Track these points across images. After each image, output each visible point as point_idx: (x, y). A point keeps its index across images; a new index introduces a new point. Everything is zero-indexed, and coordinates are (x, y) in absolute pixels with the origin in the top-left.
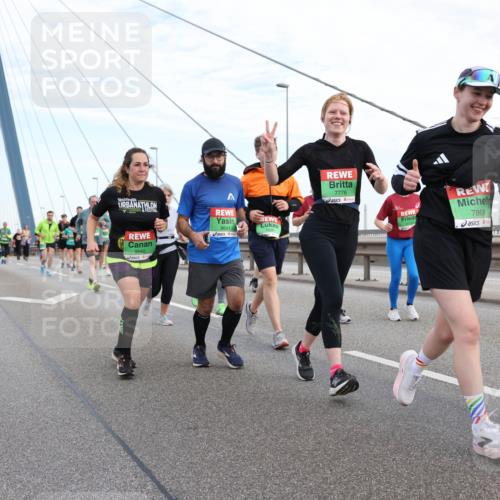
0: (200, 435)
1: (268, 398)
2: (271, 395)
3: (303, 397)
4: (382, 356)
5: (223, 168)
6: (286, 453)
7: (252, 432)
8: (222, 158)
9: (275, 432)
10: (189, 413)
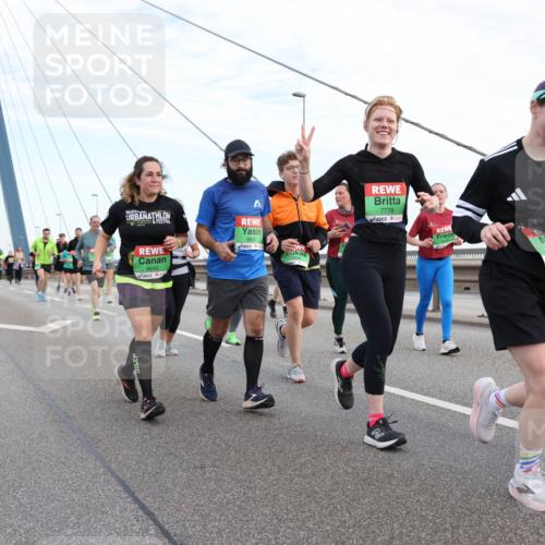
0: (208, 475)
1: (282, 434)
2: (284, 431)
3: (319, 433)
4: (406, 388)
5: (249, 173)
6: (301, 494)
7: (264, 472)
8: (248, 162)
9: (289, 472)
10: (195, 451)
